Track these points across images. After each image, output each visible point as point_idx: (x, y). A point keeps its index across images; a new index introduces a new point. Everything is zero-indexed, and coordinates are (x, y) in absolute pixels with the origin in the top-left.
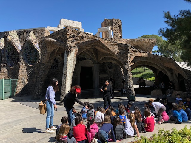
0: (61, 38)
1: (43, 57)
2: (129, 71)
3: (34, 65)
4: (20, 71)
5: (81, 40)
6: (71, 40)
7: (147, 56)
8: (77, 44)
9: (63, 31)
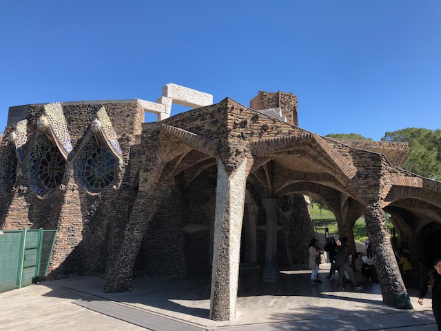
0: (206, 127)
1: (145, 174)
2: (383, 223)
3: (104, 194)
4: (66, 209)
5: (260, 135)
6: (237, 134)
7: (421, 187)
8: (252, 145)
9: (211, 110)
